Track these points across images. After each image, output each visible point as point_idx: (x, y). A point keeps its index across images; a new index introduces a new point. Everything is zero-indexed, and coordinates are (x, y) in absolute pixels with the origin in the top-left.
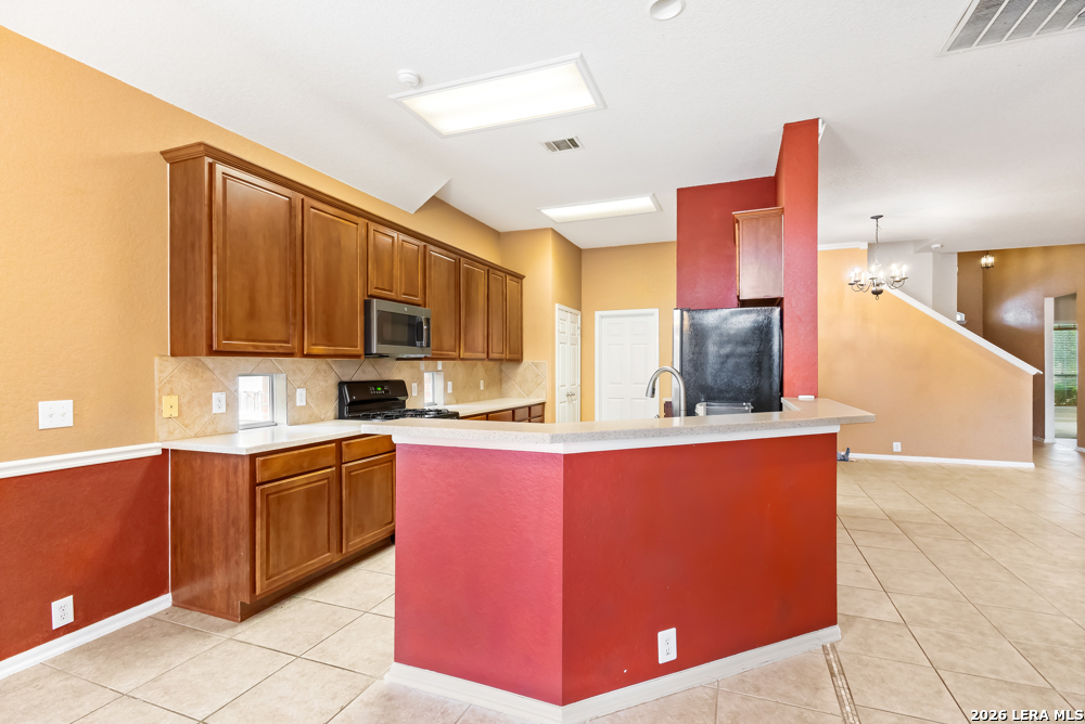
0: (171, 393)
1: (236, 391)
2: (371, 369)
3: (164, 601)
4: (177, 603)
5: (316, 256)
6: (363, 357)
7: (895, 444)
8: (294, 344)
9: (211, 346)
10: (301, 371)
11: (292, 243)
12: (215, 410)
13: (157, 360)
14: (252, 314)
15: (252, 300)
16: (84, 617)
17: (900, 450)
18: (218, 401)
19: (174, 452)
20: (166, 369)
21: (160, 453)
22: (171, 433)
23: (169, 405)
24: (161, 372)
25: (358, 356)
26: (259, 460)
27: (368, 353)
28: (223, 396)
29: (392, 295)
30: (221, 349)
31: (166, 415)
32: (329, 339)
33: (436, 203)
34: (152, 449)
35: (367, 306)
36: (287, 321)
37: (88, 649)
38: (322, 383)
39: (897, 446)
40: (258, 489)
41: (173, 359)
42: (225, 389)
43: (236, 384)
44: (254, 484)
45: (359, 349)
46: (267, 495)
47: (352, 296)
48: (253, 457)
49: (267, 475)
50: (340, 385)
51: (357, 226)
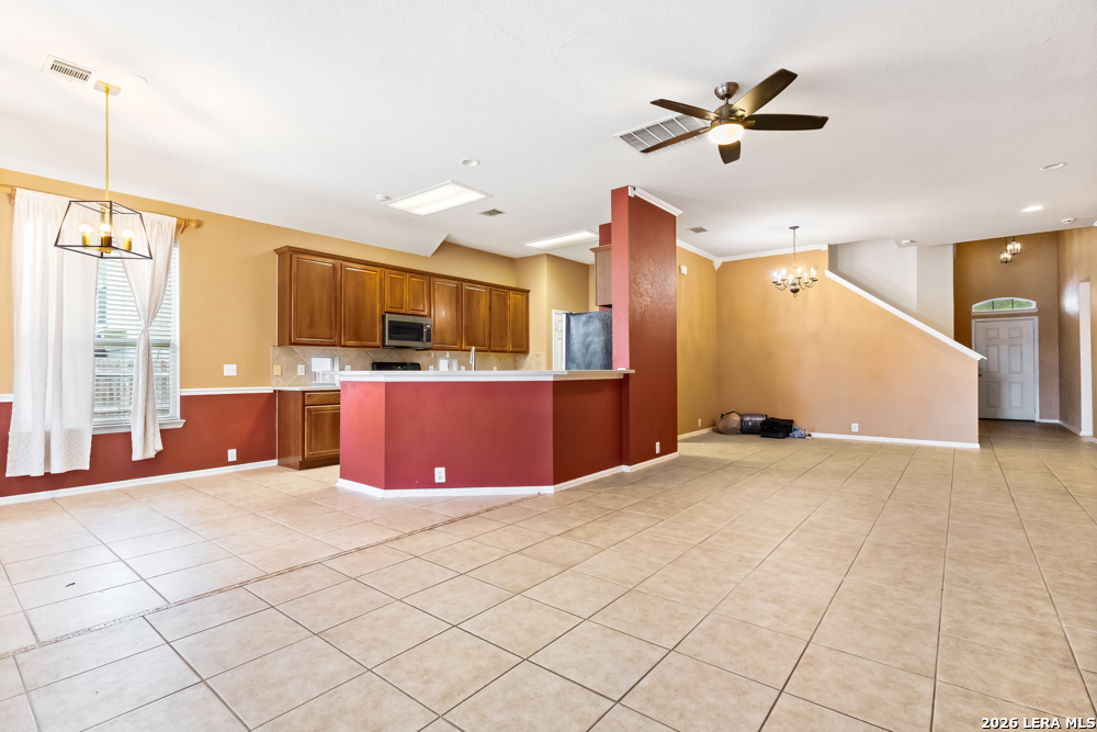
0: (278, 364)
1: (310, 364)
2: (396, 355)
3: (274, 462)
4: (279, 464)
5: (349, 292)
6: (380, 348)
7: (853, 425)
8: (336, 340)
9: (291, 341)
10: (348, 355)
11: (335, 288)
12: (299, 374)
13: (272, 347)
14: (311, 325)
15: (312, 318)
16: (241, 460)
17: (857, 430)
18: (301, 370)
19: (279, 391)
20: (274, 352)
21: (273, 391)
22: (277, 382)
23: (277, 370)
24: (273, 354)
25: (378, 347)
26: (306, 394)
27: (384, 346)
28: (303, 367)
29: (403, 311)
30: (295, 341)
31: (275, 374)
32: (357, 337)
33: (447, 246)
34: (269, 390)
35: (383, 318)
36: (331, 328)
38: (361, 363)
39: (855, 427)
40: (306, 407)
41: (278, 350)
42: (304, 363)
43: (310, 360)
44: (304, 406)
45: (378, 343)
46: (310, 412)
47: (373, 313)
48: (304, 392)
49: (310, 402)
50: (373, 364)
51: (376, 274)
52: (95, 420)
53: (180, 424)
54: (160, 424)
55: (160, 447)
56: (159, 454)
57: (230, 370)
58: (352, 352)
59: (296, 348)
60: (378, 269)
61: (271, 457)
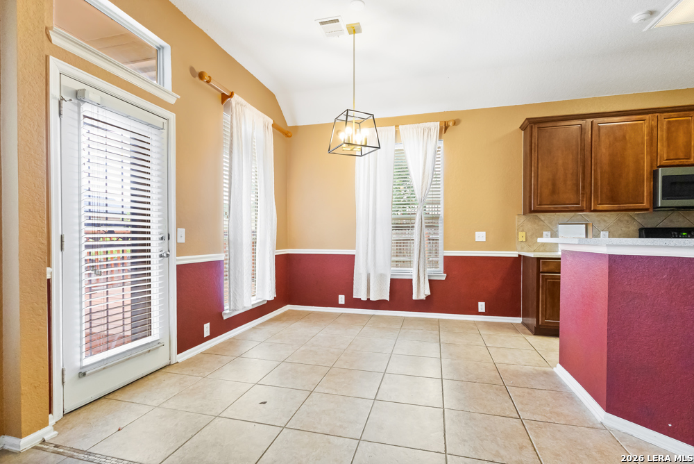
0: (523, 231)
1: (557, 231)
4: (522, 324)
5: (603, 152)
6: (651, 210)
8: (585, 204)
9: (531, 209)
10: (605, 221)
11: (583, 149)
13: (517, 217)
14: (554, 191)
15: (554, 185)
16: (489, 312)
18: (546, 236)
19: (524, 256)
20: (521, 220)
21: (517, 256)
22: (522, 248)
23: (522, 236)
24: (519, 222)
25: (646, 210)
26: (541, 260)
27: (656, 207)
28: (548, 233)
30: (536, 209)
31: (520, 240)
32: (613, 200)
34: (514, 254)
35: (654, 174)
36: (578, 193)
37: (486, 323)
38: (624, 229)
40: (541, 274)
41: (523, 218)
42: (551, 230)
43: (557, 227)
44: (539, 272)
45: (646, 204)
46: (546, 279)
47: (638, 170)
48: (539, 259)
49: (546, 269)
50: (640, 230)
51: (645, 124)
52: (392, 269)
53: (443, 277)
54: (429, 276)
55: (428, 293)
56: (428, 297)
57: (480, 236)
58: (611, 218)
59: (541, 216)
60: (647, 117)
61: (517, 315)
